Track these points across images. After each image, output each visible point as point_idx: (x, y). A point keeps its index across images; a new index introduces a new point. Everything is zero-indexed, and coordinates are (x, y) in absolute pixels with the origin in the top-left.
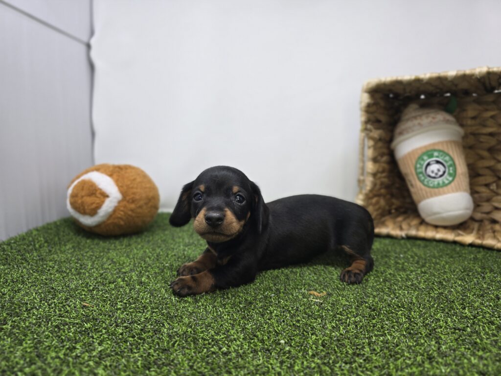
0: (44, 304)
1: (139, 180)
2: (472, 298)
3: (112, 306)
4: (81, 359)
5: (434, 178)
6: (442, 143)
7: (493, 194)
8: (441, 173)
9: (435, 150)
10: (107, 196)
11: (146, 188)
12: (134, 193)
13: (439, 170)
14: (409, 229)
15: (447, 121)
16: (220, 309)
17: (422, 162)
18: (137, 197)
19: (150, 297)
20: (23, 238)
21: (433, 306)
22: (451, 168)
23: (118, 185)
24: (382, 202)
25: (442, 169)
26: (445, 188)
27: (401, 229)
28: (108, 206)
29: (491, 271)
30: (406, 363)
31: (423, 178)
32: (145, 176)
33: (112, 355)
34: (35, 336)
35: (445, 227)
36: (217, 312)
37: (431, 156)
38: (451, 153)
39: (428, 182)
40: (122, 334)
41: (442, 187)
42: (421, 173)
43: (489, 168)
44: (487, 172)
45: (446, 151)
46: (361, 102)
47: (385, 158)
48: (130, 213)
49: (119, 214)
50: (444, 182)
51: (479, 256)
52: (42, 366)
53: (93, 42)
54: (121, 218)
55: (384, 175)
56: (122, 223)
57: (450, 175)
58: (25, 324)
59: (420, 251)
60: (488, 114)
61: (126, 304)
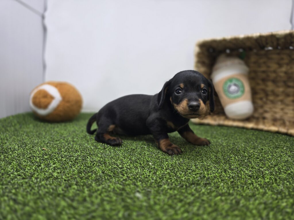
0: (20, 149)
2: (249, 149)
3: (59, 150)
4: (44, 170)
6: (237, 75)
7: (264, 104)
9: (233, 78)
10: (54, 98)
14: (219, 121)
15: (240, 64)
16: (118, 152)
18: (71, 99)
19: (79, 147)
20: (5, 120)
21: (229, 152)
23: (60, 92)
25: (237, 88)
26: (239, 99)
27: (215, 120)
28: (54, 104)
29: (261, 139)
30: (213, 172)
33: (61, 169)
34: (18, 161)
36: (116, 153)
37: (231, 81)
38: (242, 80)
40: (65, 161)
46: (194, 51)
48: (67, 108)
51: (256, 133)
52: (23, 172)
54: (61, 111)
56: (62, 114)
57: (241, 92)
58: (11, 156)
59: (224, 131)
60: (262, 61)
61: (66, 149)
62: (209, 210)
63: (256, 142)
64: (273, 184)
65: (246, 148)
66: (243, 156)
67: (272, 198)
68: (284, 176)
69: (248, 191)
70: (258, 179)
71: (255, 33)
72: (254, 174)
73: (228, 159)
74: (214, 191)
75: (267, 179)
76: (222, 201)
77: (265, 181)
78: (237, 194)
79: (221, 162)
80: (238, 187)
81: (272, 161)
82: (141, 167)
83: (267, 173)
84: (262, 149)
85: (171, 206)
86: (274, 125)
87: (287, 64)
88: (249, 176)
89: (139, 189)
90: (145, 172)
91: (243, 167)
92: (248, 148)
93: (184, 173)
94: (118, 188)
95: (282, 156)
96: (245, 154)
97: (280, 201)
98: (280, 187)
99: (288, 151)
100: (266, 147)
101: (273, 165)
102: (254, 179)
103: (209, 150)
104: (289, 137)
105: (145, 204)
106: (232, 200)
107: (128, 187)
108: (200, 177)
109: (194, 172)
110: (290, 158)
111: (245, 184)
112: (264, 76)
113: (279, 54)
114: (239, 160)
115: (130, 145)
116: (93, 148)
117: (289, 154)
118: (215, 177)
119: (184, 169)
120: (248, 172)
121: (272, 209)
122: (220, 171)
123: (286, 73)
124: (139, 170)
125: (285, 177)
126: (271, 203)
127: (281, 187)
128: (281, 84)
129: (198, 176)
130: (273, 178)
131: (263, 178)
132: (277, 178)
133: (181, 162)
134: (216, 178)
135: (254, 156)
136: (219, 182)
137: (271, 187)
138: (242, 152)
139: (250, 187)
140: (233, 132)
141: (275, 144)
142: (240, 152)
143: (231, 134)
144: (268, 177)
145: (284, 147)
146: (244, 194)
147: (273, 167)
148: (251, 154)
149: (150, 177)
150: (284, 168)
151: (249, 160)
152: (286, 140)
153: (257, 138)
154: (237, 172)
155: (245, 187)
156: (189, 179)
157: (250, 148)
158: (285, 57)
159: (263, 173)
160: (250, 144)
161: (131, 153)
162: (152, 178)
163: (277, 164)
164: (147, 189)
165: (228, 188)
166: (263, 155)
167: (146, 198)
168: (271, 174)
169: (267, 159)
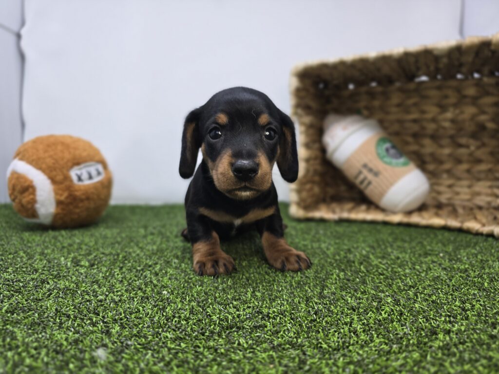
14: (341, 213)
24: (316, 190)
27: (334, 212)
29: (402, 240)
47: (316, 146)
59: (341, 229)
60: (411, 101)
61: (17, 268)
63: (392, 246)
65: (369, 258)
66: (356, 272)
67: (379, 352)
70: (367, 314)
72: (362, 305)
74: (265, 341)
75: (385, 313)
76: (271, 361)
78: (310, 345)
79: (309, 284)
80: (318, 332)
81: (409, 279)
82: (142, 297)
83: (389, 301)
84: (398, 258)
86: (437, 215)
87: (456, 105)
88: (352, 308)
89: (108, 341)
90: (144, 307)
91: (346, 293)
92: (371, 257)
94: (66, 339)
95: (430, 270)
98: (405, 327)
99: (445, 261)
100: (407, 253)
101: (406, 286)
102: (358, 315)
110: (445, 272)
112: (415, 128)
113: (439, 88)
114: (344, 280)
115: (148, 257)
116: (69, 265)
120: (352, 301)
122: (297, 300)
123: (453, 121)
128: (445, 141)
129: (246, 312)
130: (396, 310)
131: (378, 311)
135: (377, 271)
138: (356, 265)
139: (342, 330)
140: (356, 230)
141: (426, 249)
142: (353, 265)
143: (351, 234)
144: (388, 310)
146: (324, 346)
147: (406, 290)
148: (372, 268)
149: (149, 316)
150: (425, 291)
151: (364, 278)
152: (449, 241)
153: (396, 239)
154: (330, 301)
157: (375, 257)
158: (450, 92)
159: (380, 301)
160: (378, 250)
161: (140, 272)
162: (151, 319)
163: (416, 284)
164: (126, 340)
165: (298, 334)
166: (395, 270)
167: (112, 359)
168: (397, 302)
169: (399, 275)
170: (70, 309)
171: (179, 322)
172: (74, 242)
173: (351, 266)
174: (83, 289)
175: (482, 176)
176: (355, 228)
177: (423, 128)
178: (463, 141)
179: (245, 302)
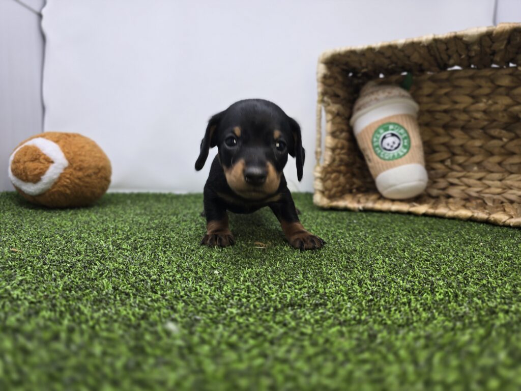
1: (88, 147)
2: (414, 246)
3: (44, 252)
5: (390, 150)
6: (396, 116)
7: (448, 170)
8: (396, 145)
9: (390, 123)
10: (52, 162)
11: (96, 157)
12: (82, 161)
13: (394, 143)
14: (366, 203)
15: (403, 96)
17: (378, 136)
18: (85, 165)
21: (375, 252)
22: (406, 141)
23: (63, 151)
24: (342, 179)
25: (397, 141)
26: (400, 160)
27: (359, 202)
28: (52, 173)
29: (438, 230)
31: (379, 151)
32: (95, 146)
33: (33, 283)
35: (402, 201)
36: (155, 255)
37: (386, 129)
38: (405, 126)
39: (384, 155)
40: (48, 269)
41: (396, 159)
42: (378, 146)
43: (444, 144)
44: (443, 148)
45: (401, 123)
46: (317, 73)
47: (344, 135)
48: (77, 181)
49: (65, 181)
50: (398, 155)
51: (431, 222)
53: (44, 12)
54: (66, 186)
55: (343, 151)
56: (68, 192)
57: (405, 147)
59: (374, 219)
60: (442, 91)
61: (59, 251)
62: (311, 351)
63: (429, 235)
64: (450, 302)
65: (409, 245)
66: (400, 258)
67: (445, 328)
68: (472, 289)
69: (398, 315)
70: (422, 295)
71: (425, 35)
72: (415, 287)
73: (371, 262)
74: (330, 318)
75: (440, 294)
76: (342, 334)
77: (435, 299)
78: (375, 322)
79: (357, 268)
80: (379, 310)
81: (455, 265)
82: (195, 277)
83: (441, 284)
84: (439, 246)
85: (232, 346)
86: (465, 207)
87: (488, 96)
88: (406, 290)
89: (176, 316)
90: (200, 286)
91: (396, 276)
92: (411, 244)
93: (278, 286)
94: (134, 315)
95: (474, 257)
96: (405, 254)
97: (459, 333)
98: (463, 307)
99: (487, 249)
100: (447, 242)
101: (454, 271)
102: (414, 295)
103: (337, 248)
104: (492, 227)
105: (179, 342)
106: (362, 333)
107: (157, 312)
108: (308, 292)
109: (298, 285)
110: (489, 260)
111: (396, 304)
112: (446, 118)
113: (472, 78)
114: (390, 264)
115: (188, 242)
116: (111, 248)
117: (489, 252)
118: (337, 293)
119: (281, 280)
120: (404, 284)
121: (441, 348)
122: (349, 282)
123: (485, 112)
124: (191, 283)
125: (474, 290)
126: (441, 336)
127: (465, 308)
129: (304, 292)
130: (451, 292)
131: (432, 293)
132: (460, 293)
133: (278, 268)
134: (339, 294)
135: (421, 257)
136: (344, 300)
137: (444, 308)
138: (399, 252)
139: (402, 309)
140: (389, 221)
141: (464, 238)
142: (396, 251)
143: (385, 224)
144: (442, 291)
145: (481, 242)
146: (389, 322)
147: (454, 275)
148: (415, 255)
149: (208, 294)
150: (474, 276)
151: (410, 263)
152: (486, 232)
153: (432, 229)
154: (382, 283)
155: (393, 309)
156: (285, 296)
157: (416, 245)
158: (482, 82)
159: (432, 284)
160: (418, 239)
161: (184, 255)
162: (211, 297)
163: (464, 270)
164: (194, 315)
165: (360, 312)
166: (439, 256)
167: (186, 332)
168: (449, 285)
169: (444, 262)
170: (127, 288)
171: (240, 300)
172: (108, 227)
173: (393, 253)
174: (132, 269)
175: (515, 168)
176: (388, 218)
177: (455, 119)
178: (495, 132)
179: (299, 283)
